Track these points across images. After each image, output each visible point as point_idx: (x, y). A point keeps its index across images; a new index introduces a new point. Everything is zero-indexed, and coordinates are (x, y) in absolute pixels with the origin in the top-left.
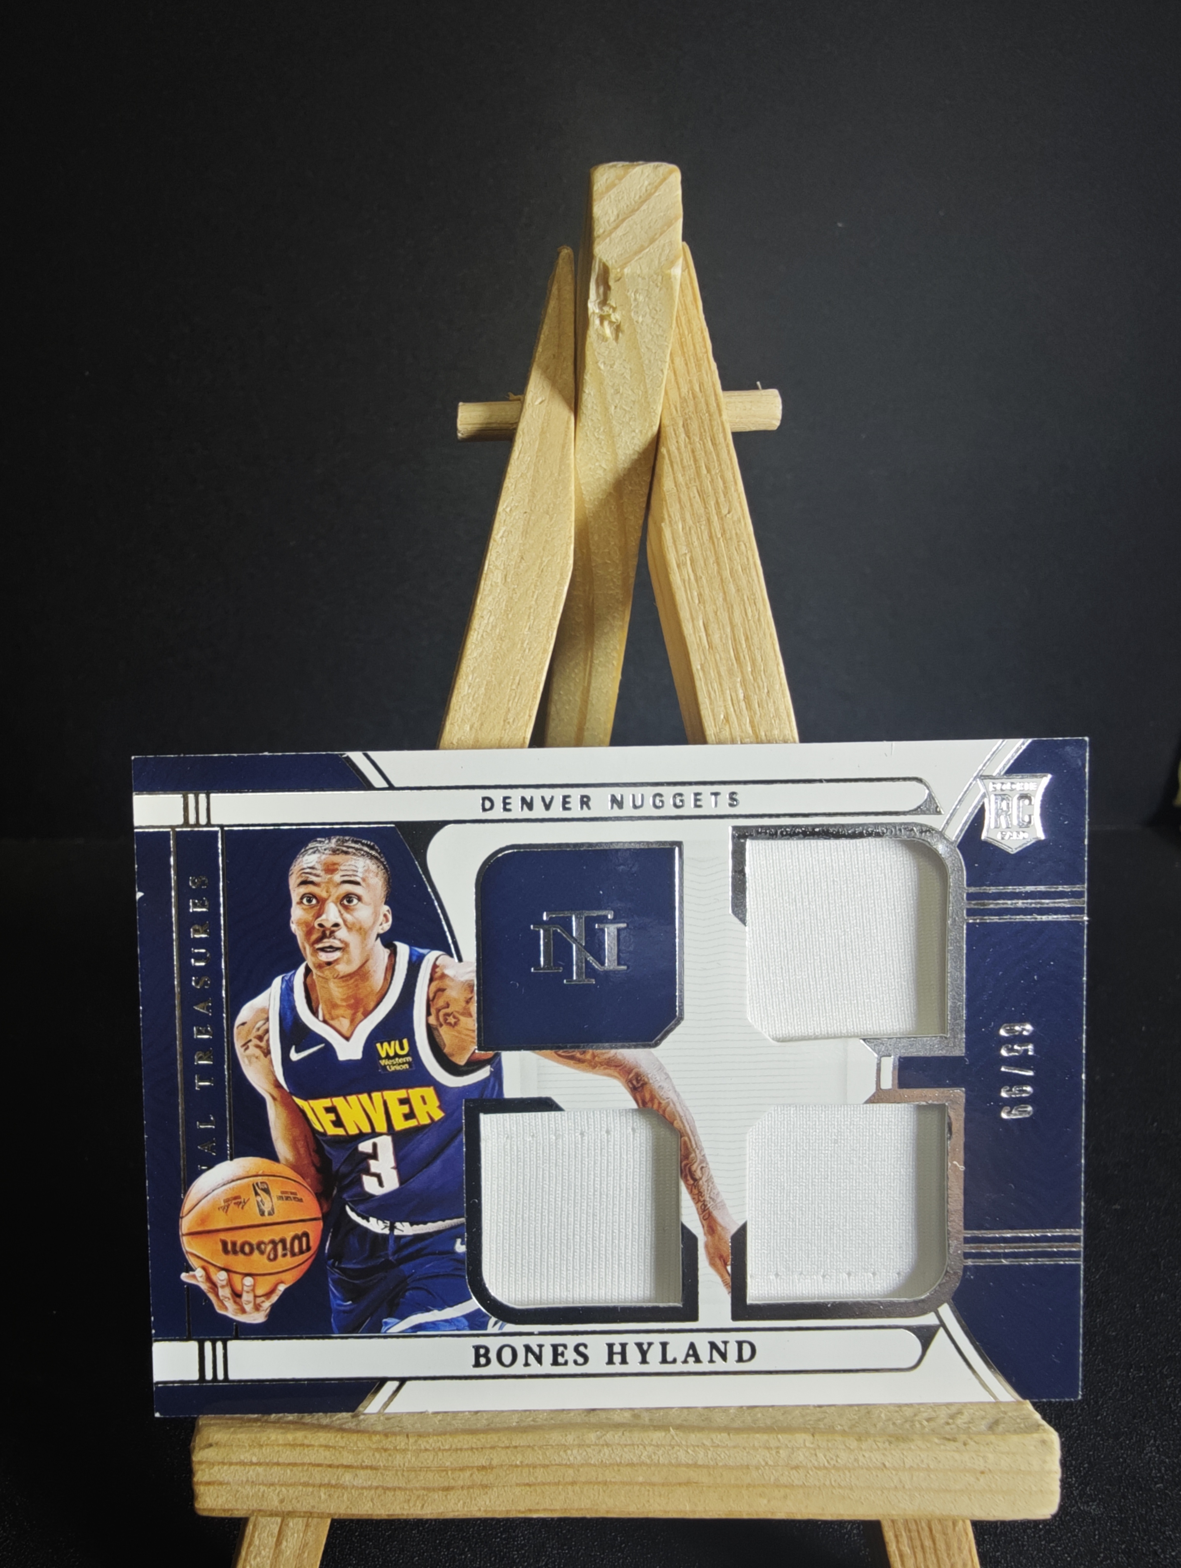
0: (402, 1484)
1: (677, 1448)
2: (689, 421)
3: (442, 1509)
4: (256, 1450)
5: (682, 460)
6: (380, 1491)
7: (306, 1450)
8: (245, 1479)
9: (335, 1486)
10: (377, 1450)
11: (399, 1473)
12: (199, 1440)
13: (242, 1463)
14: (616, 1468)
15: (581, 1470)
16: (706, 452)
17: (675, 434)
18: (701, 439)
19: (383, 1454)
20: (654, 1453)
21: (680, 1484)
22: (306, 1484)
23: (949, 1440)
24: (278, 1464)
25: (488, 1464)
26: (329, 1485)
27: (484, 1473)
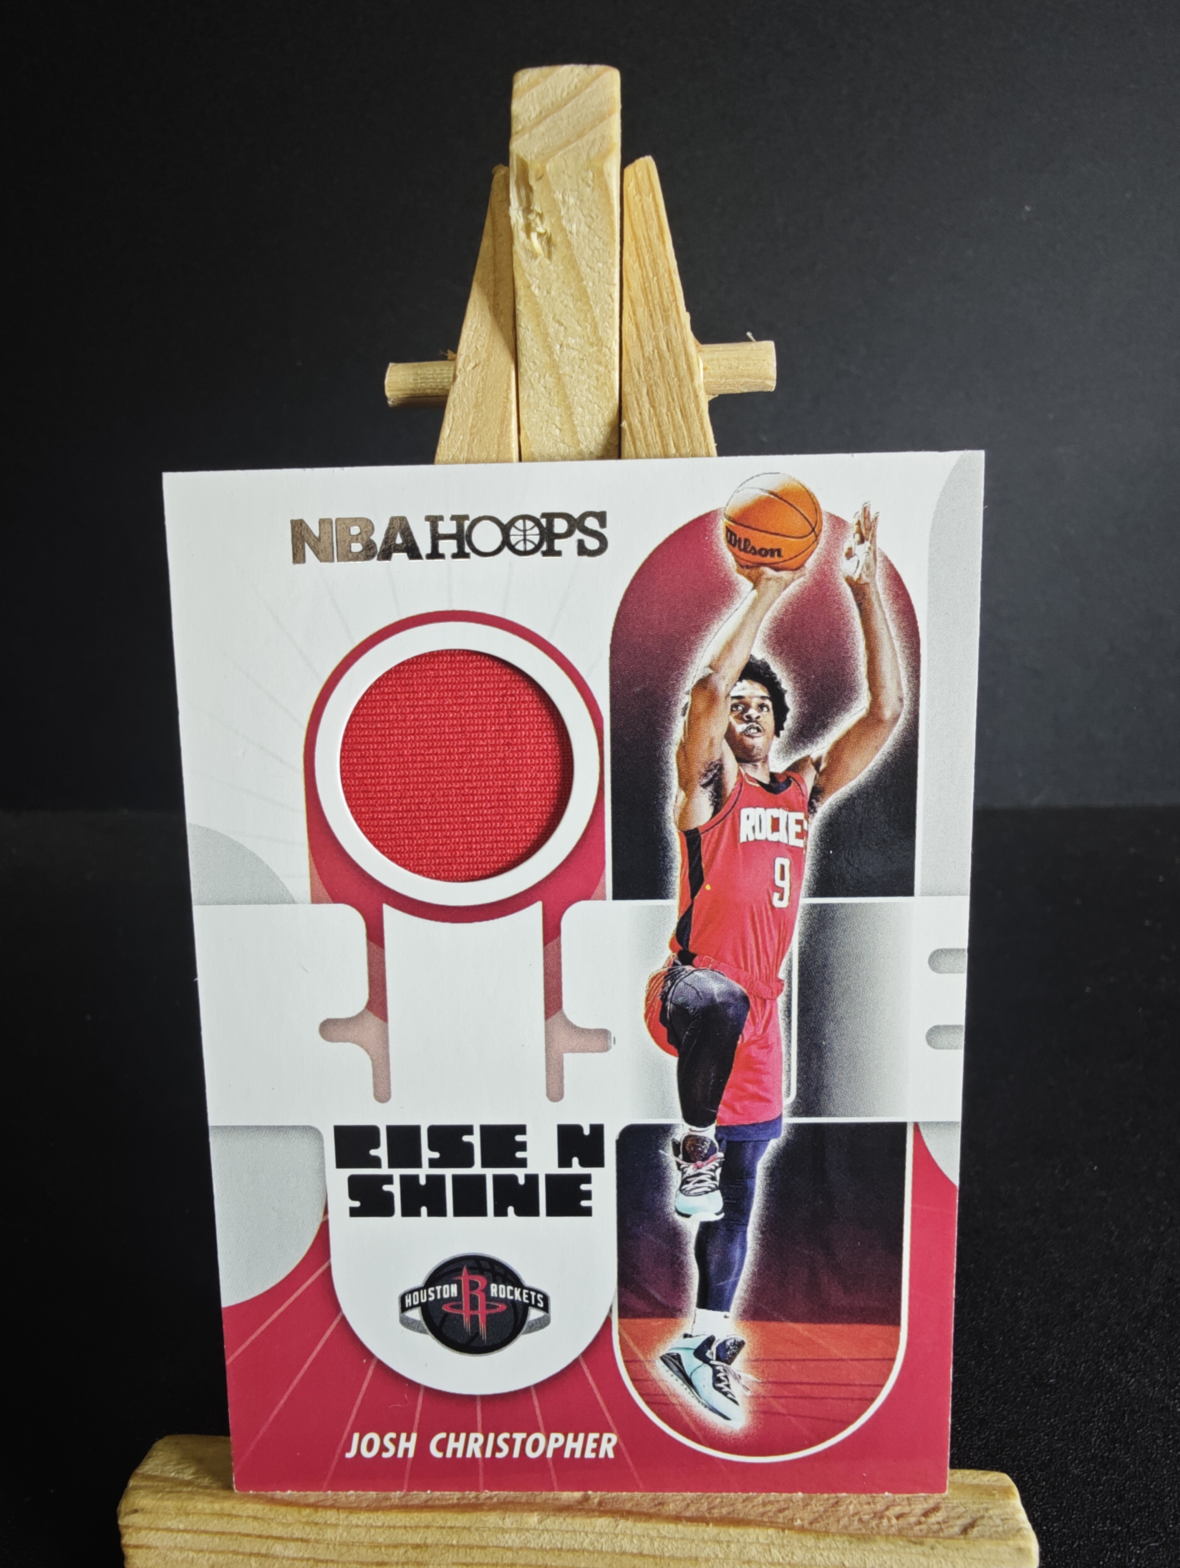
0: (335, 1557)
1: (620, 1537)
2: (654, 388)
4: (183, 1518)
5: (646, 436)
6: (311, 1563)
7: (234, 1520)
8: (173, 1545)
9: (266, 1556)
10: (307, 1523)
11: (331, 1547)
12: (124, 1506)
13: (169, 1530)
14: (556, 1553)
15: (520, 1552)
16: (674, 426)
17: (638, 404)
18: (668, 410)
19: (314, 1528)
20: (598, 1541)
22: (236, 1553)
23: (915, 1543)
24: (206, 1532)
25: (423, 1542)
26: (258, 1555)
27: (419, 1551)
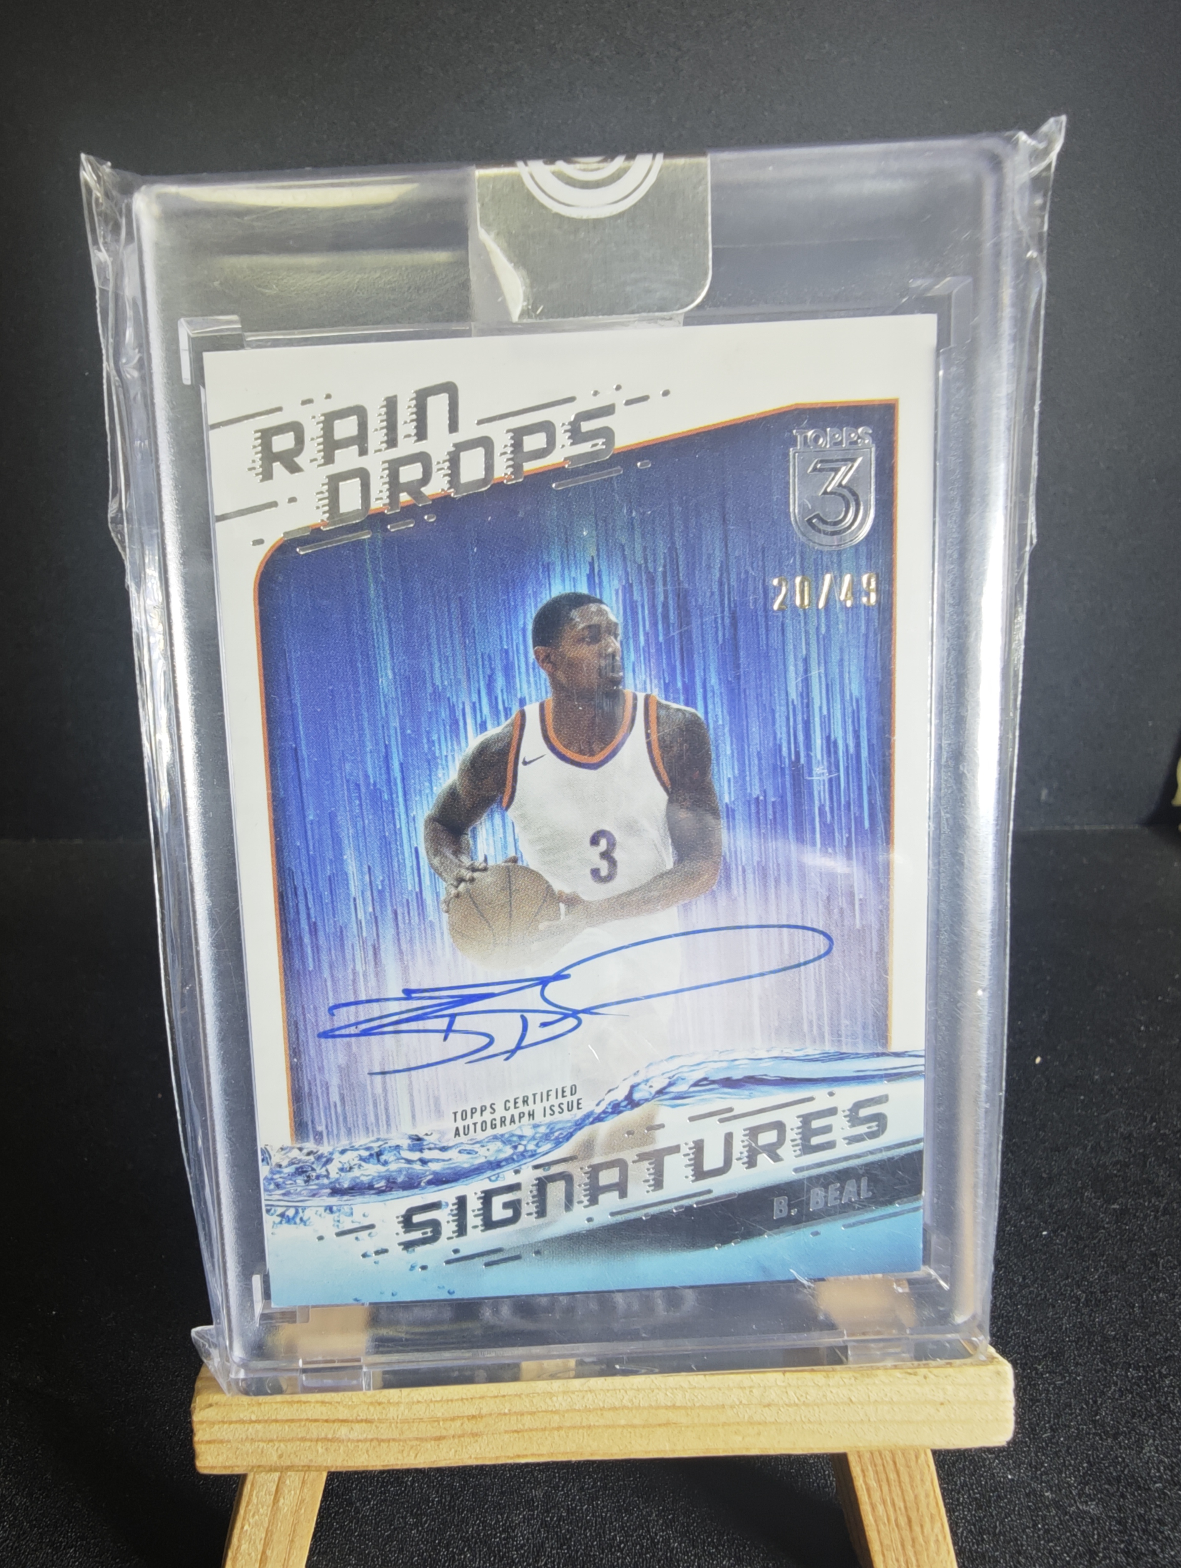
3: (434, 1458)
21: (660, 1425)
